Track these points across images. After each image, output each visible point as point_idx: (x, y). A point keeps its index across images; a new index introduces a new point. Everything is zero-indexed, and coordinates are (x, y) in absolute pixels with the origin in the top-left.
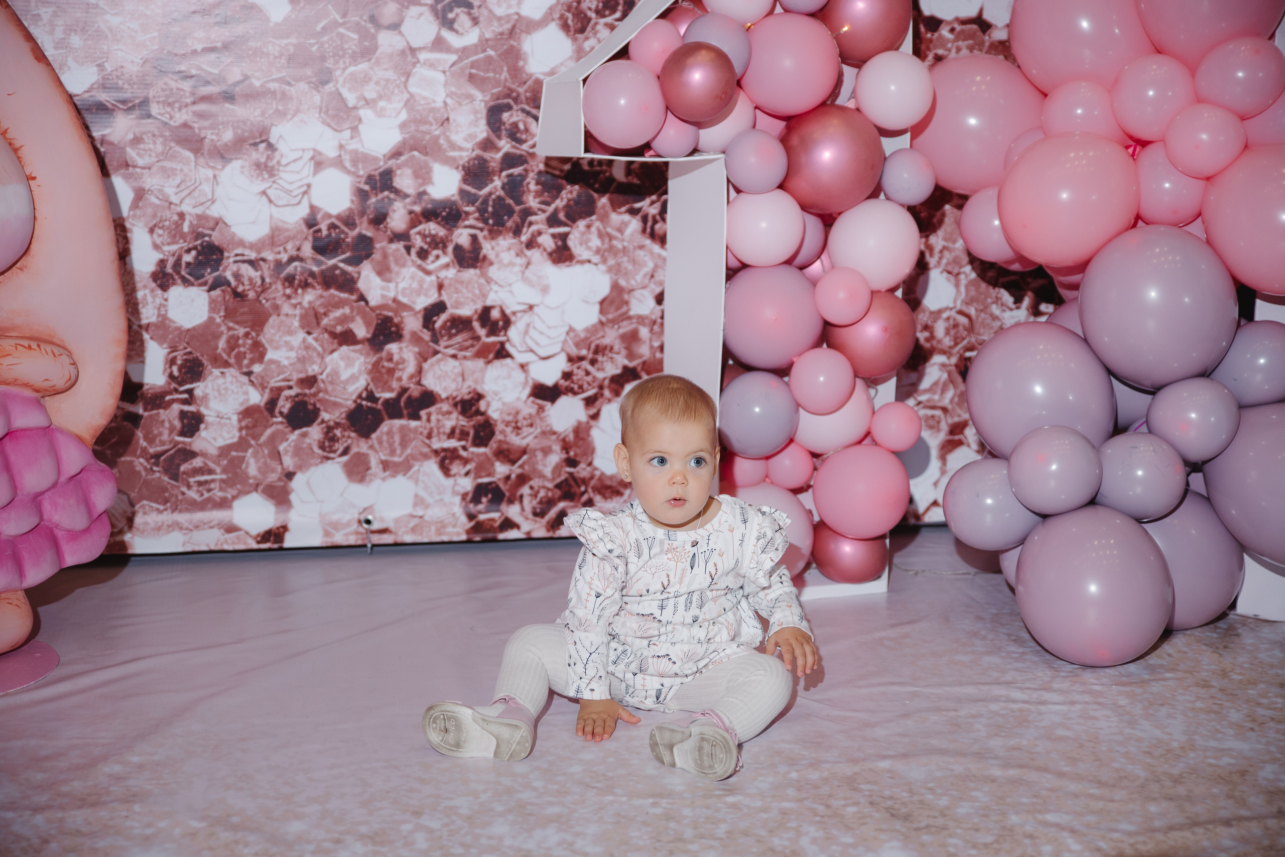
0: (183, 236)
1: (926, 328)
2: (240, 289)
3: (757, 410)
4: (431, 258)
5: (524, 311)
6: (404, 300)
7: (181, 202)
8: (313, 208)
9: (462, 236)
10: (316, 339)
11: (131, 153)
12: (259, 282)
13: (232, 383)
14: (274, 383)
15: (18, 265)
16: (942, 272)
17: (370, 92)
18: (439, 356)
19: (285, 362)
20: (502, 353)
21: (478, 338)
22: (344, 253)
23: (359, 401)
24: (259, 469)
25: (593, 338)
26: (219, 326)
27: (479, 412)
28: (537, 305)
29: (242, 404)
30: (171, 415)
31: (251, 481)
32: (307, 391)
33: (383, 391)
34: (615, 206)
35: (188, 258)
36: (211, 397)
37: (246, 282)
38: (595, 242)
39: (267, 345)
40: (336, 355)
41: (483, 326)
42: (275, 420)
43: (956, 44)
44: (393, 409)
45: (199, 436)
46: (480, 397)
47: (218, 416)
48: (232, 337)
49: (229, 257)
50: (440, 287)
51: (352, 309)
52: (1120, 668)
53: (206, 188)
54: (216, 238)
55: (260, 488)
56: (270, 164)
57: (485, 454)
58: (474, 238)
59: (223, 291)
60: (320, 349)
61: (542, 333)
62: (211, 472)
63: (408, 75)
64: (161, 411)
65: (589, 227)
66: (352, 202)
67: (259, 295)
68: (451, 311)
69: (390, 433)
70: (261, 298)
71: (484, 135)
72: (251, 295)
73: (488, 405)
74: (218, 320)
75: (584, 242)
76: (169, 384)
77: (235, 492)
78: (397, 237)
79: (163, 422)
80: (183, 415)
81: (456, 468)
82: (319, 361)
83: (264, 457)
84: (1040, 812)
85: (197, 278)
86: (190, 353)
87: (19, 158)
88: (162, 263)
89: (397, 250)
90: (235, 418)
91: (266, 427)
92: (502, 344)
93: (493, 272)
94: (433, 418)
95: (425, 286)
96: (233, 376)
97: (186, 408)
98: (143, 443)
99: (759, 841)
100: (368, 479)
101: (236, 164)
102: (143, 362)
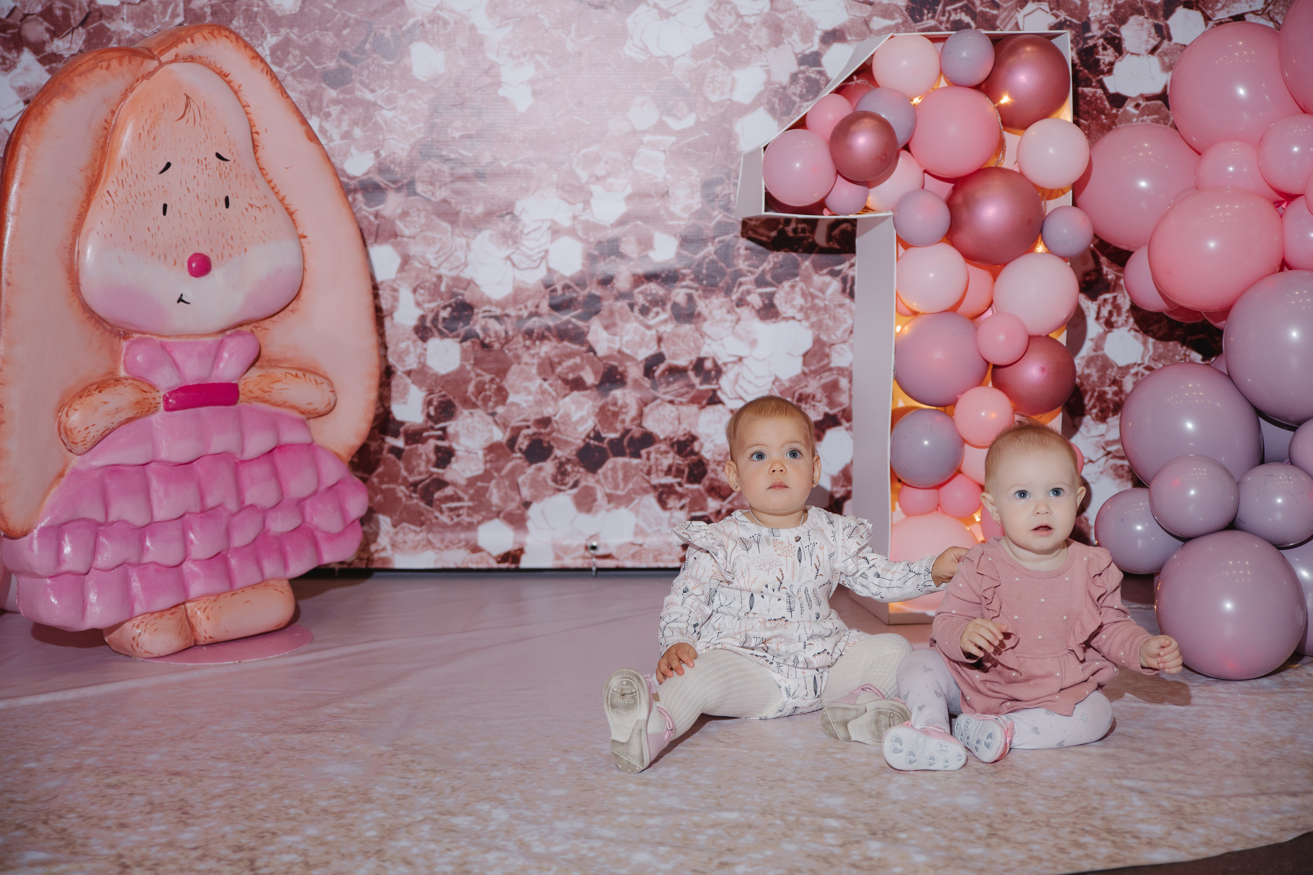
0: (441, 295)
1: (1114, 382)
2: (487, 341)
3: (926, 443)
4: (652, 315)
5: (734, 362)
6: (627, 351)
7: (440, 266)
8: (549, 270)
9: (679, 295)
10: (551, 385)
11: (400, 225)
12: (503, 335)
13: (479, 422)
14: (514, 423)
15: (290, 307)
16: (1129, 331)
17: (600, 170)
18: (658, 401)
19: (524, 405)
20: (714, 400)
21: (692, 386)
22: (576, 309)
23: (587, 440)
24: (501, 498)
25: (797, 388)
26: (469, 372)
27: (693, 453)
28: (746, 357)
29: (487, 441)
30: (427, 449)
31: (494, 509)
32: (542, 431)
33: (609, 432)
34: (817, 268)
35: (445, 314)
36: (461, 434)
37: (492, 335)
38: (799, 301)
39: (509, 390)
40: (567, 399)
41: (697, 375)
42: (515, 455)
43: (1140, 119)
44: (617, 448)
45: (451, 467)
46: (694, 438)
47: (467, 451)
48: (480, 382)
49: (478, 313)
50: (660, 340)
51: (582, 359)
52: (1254, 683)
53: (460, 254)
54: (468, 297)
55: (502, 515)
56: (514, 233)
57: (698, 490)
58: (690, 298)
59: (473, 343)
60: (554, 394)
61: (750, 382)
62: (460, 499)
63: (632, 154)
64: (420, 446)
65: (793, 287)
66: (584, 265)
67: (503, 346)
68: (669, 361)
69: (614, 469)
70: (505, 349)
71: (700, 206)
72: (497, 346)
73: (702, 446)
74: (468, 367)
75: (789, 301)
76: (426, 422)
77: (480, 518)
78: (621, 296)
79: (420, 455)
80: (438, 449)
81: (672, 502)
82: (553, 404)
83: (505, 487)
84: (1118, 778)
85: (452, 331)
86: (444, 396)
87: (293, 220)
88: (423, 318)
89: (622, 307)
90: (481, 453)
91: (507, 462)
92: (714, 391)
93: (706, 327)
94: (653, 456)
95: (646, 339)
96: (480, 417)
97: (440, 443)
98: (404, 473)
99: (851, 784)
100: (594, 509)
101: (486, 233)
102: (405, 403)
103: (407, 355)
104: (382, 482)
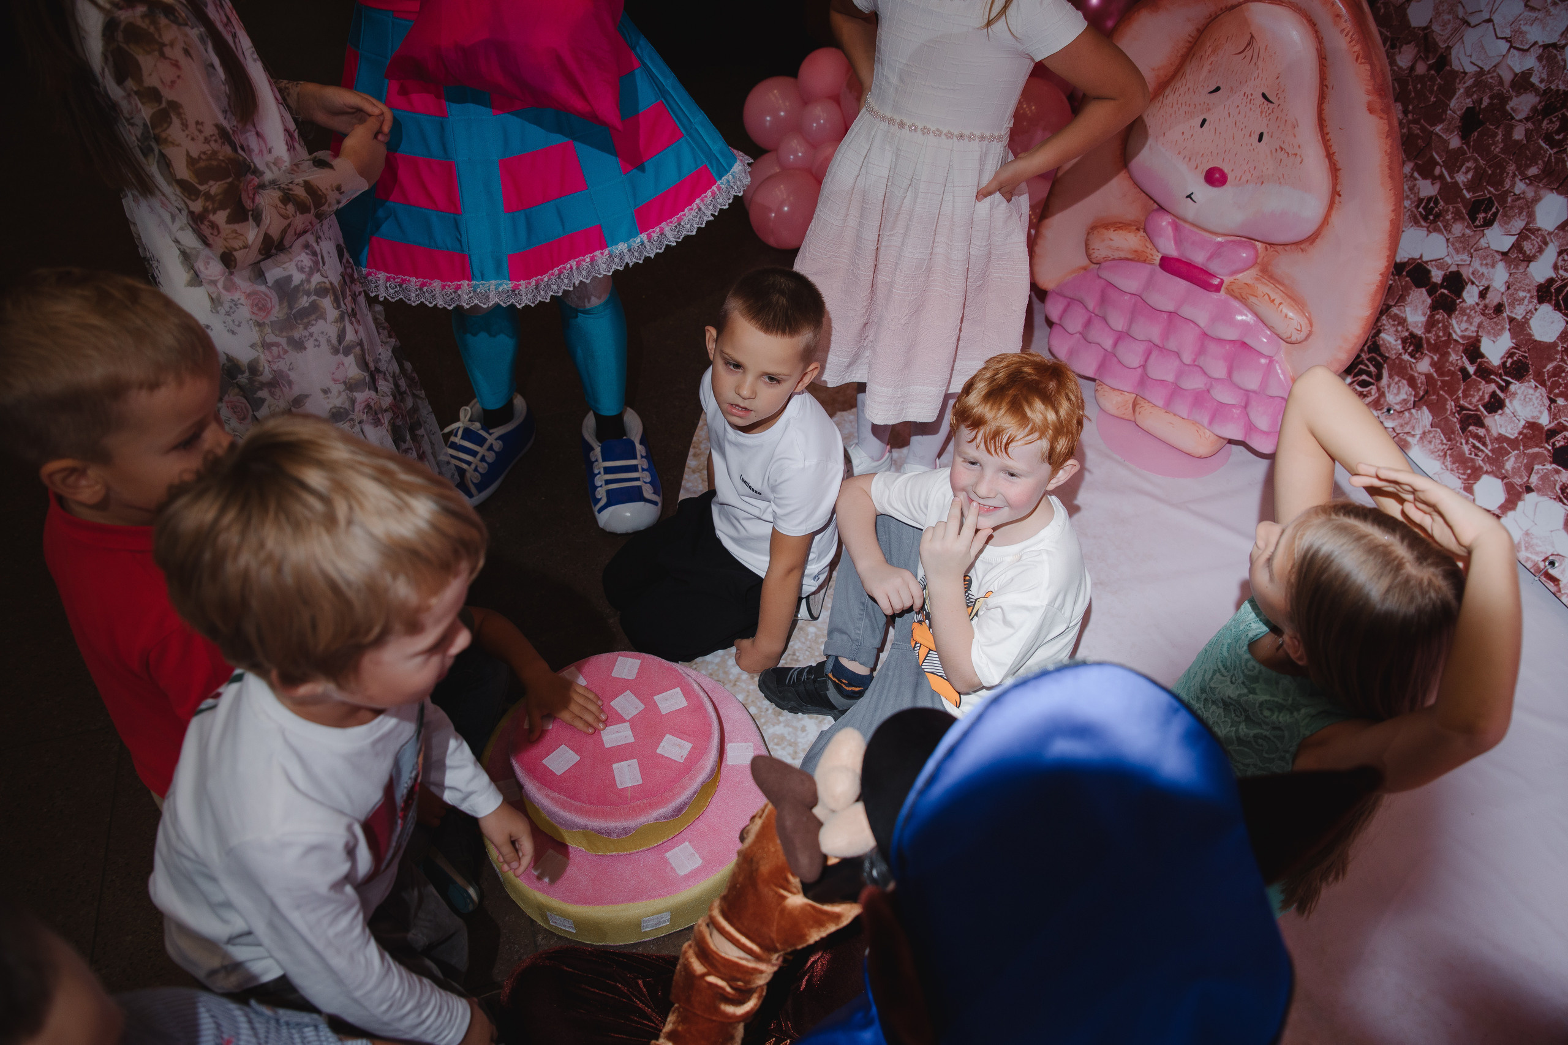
13: (1537, 398)
24: (1513, 468)
26: (1557, 352)
29: (1533, 417)
30: (1488, 389)
31: (1503, 471)
36: (1518, 397)
42: (1546, 445)
45: (1494, 416)
47: (1513, 413)
48: (1561, 367)
55: (1505, 481)
62: (1484, 444)
64: (1483, 382)
74: (1559, 348)
76: (1500, 368)
77: (1490, 470)
79: (1480, 390)
80: (1493, 395)
83: (1521, 463)
86: (1526, 357)
88: (1551, 281)
90: (1523, 423)
91: (1537, 446)
96: (1541, 394)
97: (1498, 392)
102: (1494, 342)
103: (1518, 304)
104: (1442, 388)
